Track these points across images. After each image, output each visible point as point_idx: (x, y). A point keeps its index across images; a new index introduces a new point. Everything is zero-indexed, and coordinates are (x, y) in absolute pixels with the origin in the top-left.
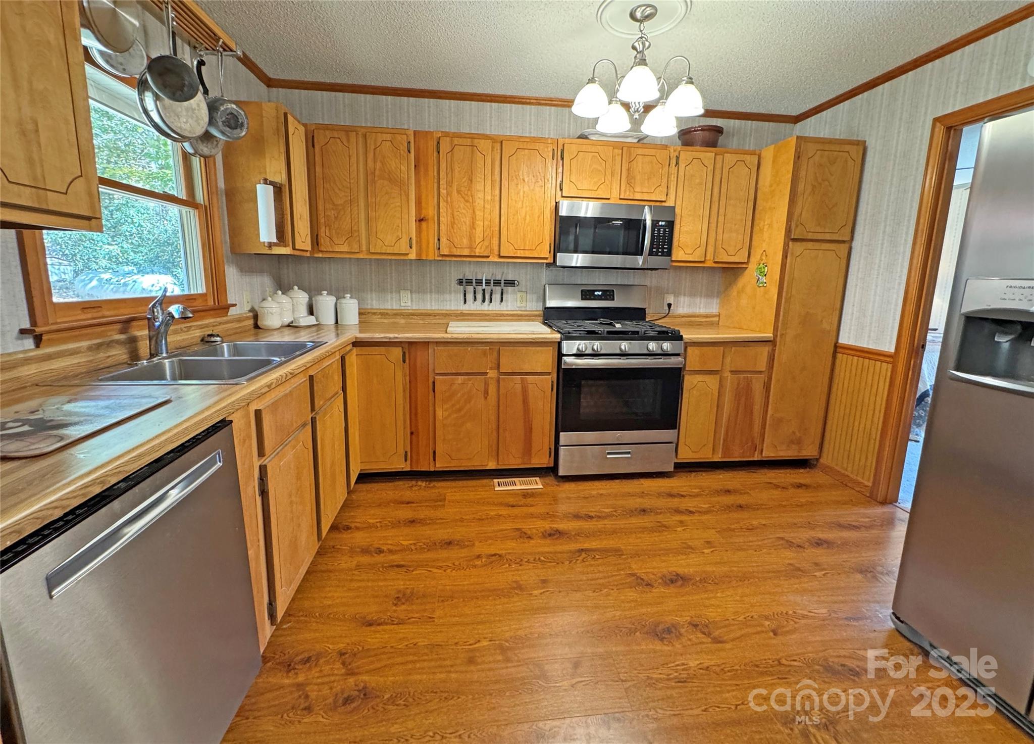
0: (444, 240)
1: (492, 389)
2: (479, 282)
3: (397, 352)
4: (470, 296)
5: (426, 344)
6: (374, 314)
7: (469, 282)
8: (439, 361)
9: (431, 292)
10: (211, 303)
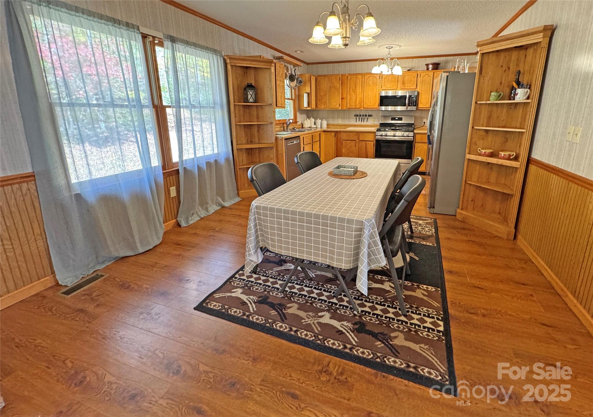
0: (348, 104)
1: (357, 145)
2: (360, 116)
3: (333, 134)
4: (358, 120)
5: (340, 132)
6: (331, 124)
7: (357, 116)
8: (344, 136)
9: (347, 119)
10: (294, 121)
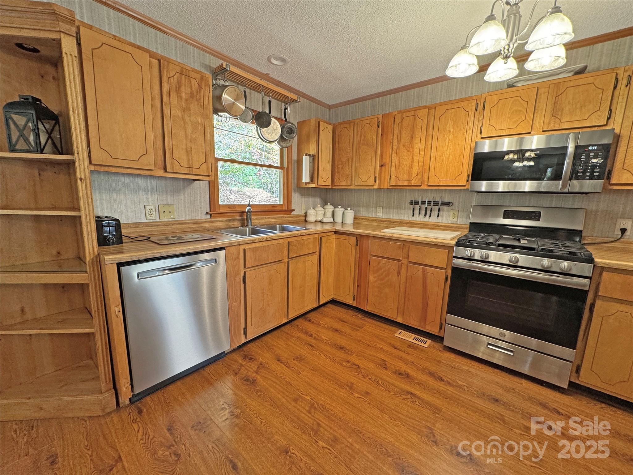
0: (393, 177)
1: (403, 271)
2: (423, 203)
3: (353, 239)
4: (417, 212)
5: (368, 237)
6: (362, 219)
7: (417, 203)
8: (373, 247)
9: (394, 208)
10: (284, 208)
